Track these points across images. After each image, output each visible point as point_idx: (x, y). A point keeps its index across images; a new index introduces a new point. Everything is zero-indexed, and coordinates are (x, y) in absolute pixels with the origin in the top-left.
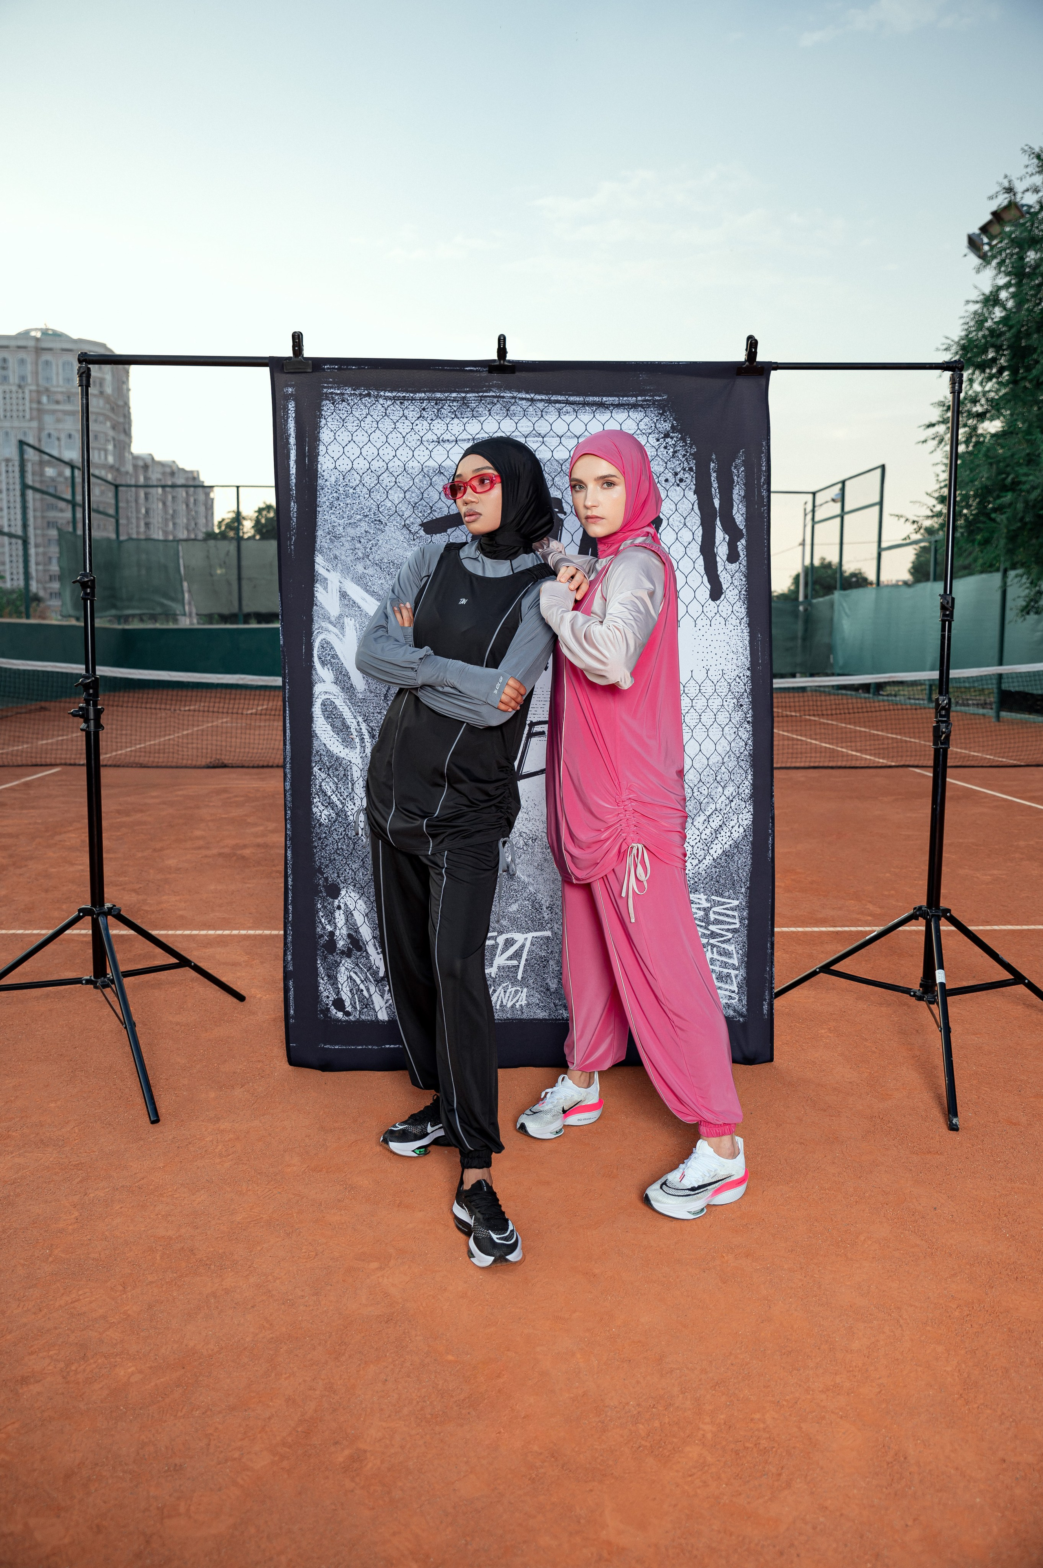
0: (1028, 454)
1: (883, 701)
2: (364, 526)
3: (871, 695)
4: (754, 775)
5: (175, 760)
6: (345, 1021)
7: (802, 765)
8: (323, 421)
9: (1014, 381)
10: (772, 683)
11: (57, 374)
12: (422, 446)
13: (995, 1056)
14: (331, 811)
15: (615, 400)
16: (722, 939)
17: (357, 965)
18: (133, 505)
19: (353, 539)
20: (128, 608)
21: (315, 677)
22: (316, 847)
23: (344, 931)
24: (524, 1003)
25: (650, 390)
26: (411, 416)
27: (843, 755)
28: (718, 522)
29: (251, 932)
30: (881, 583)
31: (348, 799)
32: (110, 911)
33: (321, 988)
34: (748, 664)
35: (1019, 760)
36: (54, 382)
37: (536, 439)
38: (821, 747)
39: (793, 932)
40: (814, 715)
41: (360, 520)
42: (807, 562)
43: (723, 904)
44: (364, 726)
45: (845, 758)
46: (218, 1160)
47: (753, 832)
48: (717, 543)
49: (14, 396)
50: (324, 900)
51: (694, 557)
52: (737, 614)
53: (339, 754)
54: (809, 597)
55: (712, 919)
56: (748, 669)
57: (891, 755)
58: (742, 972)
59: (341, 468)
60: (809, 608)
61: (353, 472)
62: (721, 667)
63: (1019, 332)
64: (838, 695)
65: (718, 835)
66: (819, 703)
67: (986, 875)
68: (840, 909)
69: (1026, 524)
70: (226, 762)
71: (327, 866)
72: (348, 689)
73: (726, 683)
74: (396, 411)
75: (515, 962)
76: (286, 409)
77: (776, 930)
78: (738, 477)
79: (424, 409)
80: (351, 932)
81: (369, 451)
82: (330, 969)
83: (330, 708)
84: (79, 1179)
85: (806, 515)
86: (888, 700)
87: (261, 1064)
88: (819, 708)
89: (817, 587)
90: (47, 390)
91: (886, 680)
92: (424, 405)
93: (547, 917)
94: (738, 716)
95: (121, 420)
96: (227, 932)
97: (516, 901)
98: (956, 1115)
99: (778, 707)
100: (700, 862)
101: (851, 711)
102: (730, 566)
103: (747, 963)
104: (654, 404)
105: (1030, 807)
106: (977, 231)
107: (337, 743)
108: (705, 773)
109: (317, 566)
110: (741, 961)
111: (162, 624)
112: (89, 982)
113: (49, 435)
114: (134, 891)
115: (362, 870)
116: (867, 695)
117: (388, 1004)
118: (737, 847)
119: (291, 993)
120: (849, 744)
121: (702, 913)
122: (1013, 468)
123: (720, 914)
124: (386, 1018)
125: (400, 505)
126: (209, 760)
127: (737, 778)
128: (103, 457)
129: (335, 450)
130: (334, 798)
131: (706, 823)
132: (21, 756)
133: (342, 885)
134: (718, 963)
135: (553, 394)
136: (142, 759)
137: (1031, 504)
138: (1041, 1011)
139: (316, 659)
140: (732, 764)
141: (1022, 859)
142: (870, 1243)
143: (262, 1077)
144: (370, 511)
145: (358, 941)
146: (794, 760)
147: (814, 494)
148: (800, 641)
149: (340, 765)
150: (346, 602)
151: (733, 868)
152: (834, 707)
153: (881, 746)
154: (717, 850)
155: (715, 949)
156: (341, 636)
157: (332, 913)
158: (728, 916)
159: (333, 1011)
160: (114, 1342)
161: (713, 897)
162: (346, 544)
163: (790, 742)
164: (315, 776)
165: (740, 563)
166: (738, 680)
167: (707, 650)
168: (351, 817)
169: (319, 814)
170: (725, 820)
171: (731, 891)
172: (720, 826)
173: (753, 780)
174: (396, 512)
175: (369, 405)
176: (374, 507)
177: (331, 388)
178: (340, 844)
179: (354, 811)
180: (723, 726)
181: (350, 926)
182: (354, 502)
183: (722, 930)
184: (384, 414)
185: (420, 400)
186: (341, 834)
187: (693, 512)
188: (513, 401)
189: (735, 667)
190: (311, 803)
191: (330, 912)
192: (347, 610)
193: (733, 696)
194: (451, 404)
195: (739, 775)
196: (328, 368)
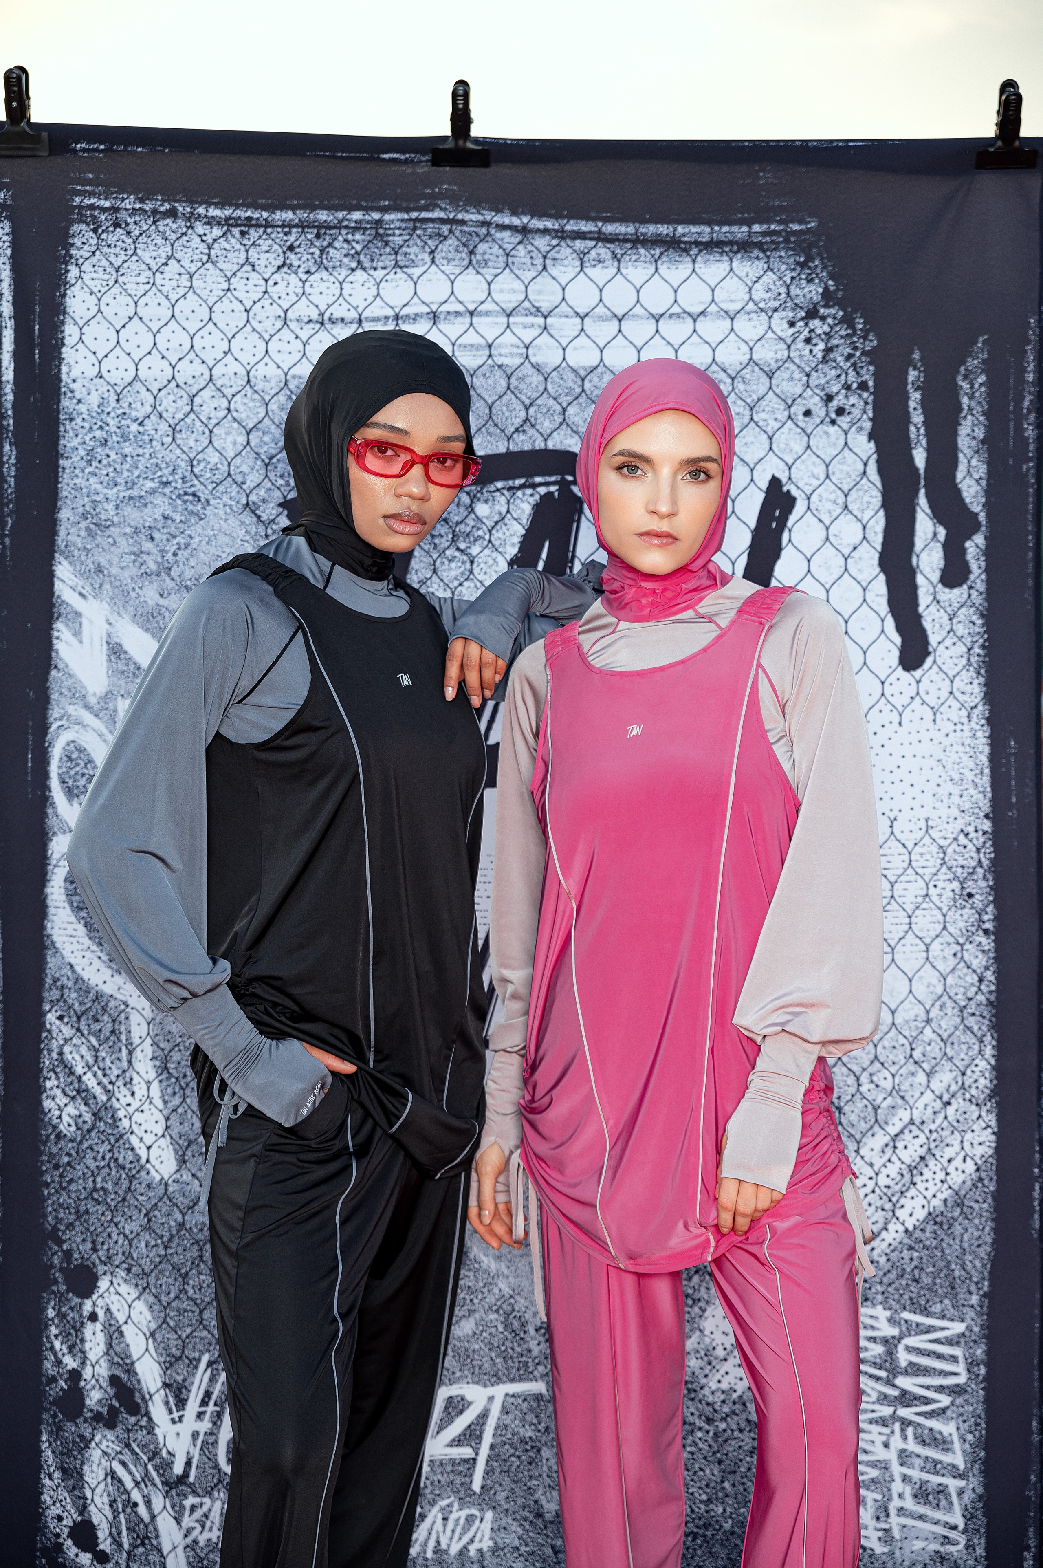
2: (161, 505)
4: (998, 1047)
8: (74, 272)
12: (285, 330)
14: (83, 1108)
15: (703, 231)
16: (928, 1408)
17: (128, 1445)
19: (136, 531)
21: (52, 822)
22: (47, 1185)
23: (103, 1370)
24: (486, 1544)
25: (780, 210)
26: (263, 262)
28: (922, 500)
31: (120, 1083)
33: (46, 1498)
34: (986, 806)
37: (530, 319)
41: (153, 492)
43: (930, 1329)
47: (998, 1173)
48: (919, 543)
50: (61, 1299)
51: (864, 578)
52: (962, 698)
53: (101, 987)
55: (903, 1364)
56: (987, 816)
58: (974, 1483)
59: (113, 377)
61: (137, 385)
62: (924, 813)
65: (917, 1179)
71: (70, 1226)
73: (934, 849)
74: (231, 251)
75: (466, 1452)
78: (971, 397)
79: (291, 248)
80: (119, 1372)
81: (173, 339)
82: (68, 1454)
92: (292, 238)
93: (536, 1351)
94: (961, 920)
97: (471, 1312)
102: (947, 595)
103: (986, 1462)
104: (787, 241)
107: (97, 964)
108: (885, 1042)
109: (58, 586)
110: (971, 1461)
115: (145, 1236)
117: (189, 1540)
118: (960, 1205)
121: (880, 1349)
123: (921, 1352)
125: (238, 460)
127: (962, 1055)
129: (99, 336)
130: (90, 1081)
131: (889, 1151)
133: (101, 1269)
134: (918, 1462)
135: (570, 217)
139: (54, 783)
140: (948, 1022)
144: (173, 472)
145: (132, 1392)
149: (104, 1009)
150: (121, 666)
151: (952, 1249)
154: (913, 1211)
155: (910, 1431)
157: (78, 1329)
158: (939, 1356)
159: (71, 1549)
161: (906, 1315)
162: (121, 541)
164: (49, 1031)
165: (971, 588)
166: (962, 840)
167: (892, 777)
168: (125, 1123)
169: (57, 1113)
170: (933, 1145)
171: (947, 1301)
172: (922, 1158)
173: (999, 1057)
174: (229, 475)
175: (173, 237)
176: (183, 464)
177: (91, 194)
178: (99, 1179)
179: (131, 1110)
180: (927, 941)
181: (116, 1359)
182: (141, 451)
183: (928, 1388)
184: (205, 258)
185: (283, 226)
186: (103, 1158)
187: (865, 481)
188: (484, 231)
189: (955, 812)
190: (41, 1089)
191: (74, 1328)
192: (122, 682)
193: (952, 876)
194: (350, 237)
195: (964, 1047)
196: (84, 150)
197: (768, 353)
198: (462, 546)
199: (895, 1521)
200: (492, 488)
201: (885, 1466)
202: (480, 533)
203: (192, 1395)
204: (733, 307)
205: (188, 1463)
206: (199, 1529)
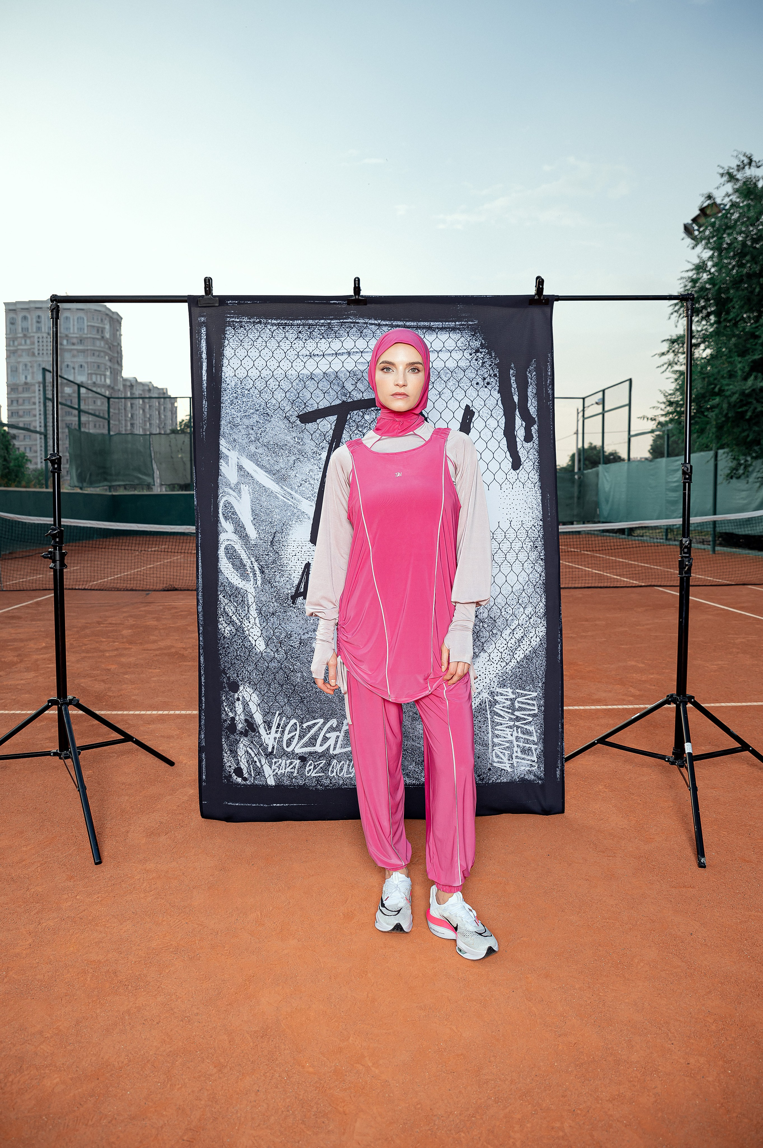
0: (729, 371)
1: (635, 540)
2: (256, 417)
3: (626, 537)
4: (546, 599)
5: (142, 585)
6: (243, 785)
7: (580, 585)
8: (227, 342)
9: (718, 322)
10: (558, 529)
11: (74, 325)
12: (298, 359)
13: (729, 806)
14: (232, 627)
15: (439, 324)
16: (525, 722)
17: (252, 742)
18: (123, 411)
19: (247, 427)
20: (115, 481)
21: (220, 529)
22: (221, 654)
23: (242, 717)
25: (465, 317)
26: (290, 337)
27: (608, 578)
28: (517, 413)
29: (183, 712)
30: (631, 460)
31: (245, 618)
32: (71, 702)
33: (225, 760)
34: (540, 517)
35: (730, 581)
36: (72, 331)
38: (592, 573)
39: (576, 710)
40: (587, 551)
41: (253, 413)
42: (580, 446)
43: (525, 695)
44: (256, 565)
45: (609, 581)
46: (142, 895)
47: (547, 641)
48: (517, 428)
49: (45, 340)
50: (227, 693)
51: (499, 439)
52: (532, 480)
53: (238, 585)
54: (582, 469)
55: (517, 707)
56: (541, 520)
57: (641, 578)
58: (540, 746)
59: (239, 376)
60: (582, 477)
61: (248, 378)
62: (521, 519)
63: (720, 288)
64: (604, 536)
65: (521, 644)
66: (590, 542)
67: (713, 665)
68: (610, 691)
69: (729, 418)
70: (176, 587)
71: (229, 669)
72: (244, 537)
73: (524, 531)
74: (280, 334)
76: (200, 333)
77: (565, 708)
78: (531, 379)
79: (300, 332)
80: (248, 718)
81: (260, 363)
82: (232, 745)
83: (231, 551)
84: (36, 911)
85: (578, 413)
86: (638, 540)
87: (182, 816)
88: (591, 546)
89: (587, 462)
90: (67, 336)
91: (637, 526)
92: (300, 329)
94: (534, 555)
95: (116, 355)
96: (166, 712)
98: (703, 856)
99: (562, 546)
100: (507, 664)
101: (613, 548)
102: (526, 445)
103: (544, 739)
104: (468, 327)
105: (741, 614)
106: (690, 222)
107: (236, 577)
108: (510, 598)
109: (221, 447)
110: (539, 739)
111: (140, 491)
112: (55, 754)
113: (68, 366)
114: (103, 681)
115: (255, 671)
116: (623, 536)
117: (274, 773)
118: (535, 653)
119: (204, 763)
120: (611, 570)
121: (509, 703)
122: (719, 381)
123: (522, 703)
124: (274, 784)
125: (282, 402)
126: (165, 585)
127: (535, 601)
128: (103, 380)
129: (235, 363)
130: (234, 618)
131: (511, 635)
132: (36, 583)
133: (240, 683)
134: (522, 740)
135: (394, 320)
136: (119, 585)
137: (732, 404)
138: (760, 769)
139: (221, 515)
140: (530, 590)
141: (738, 652)
142: (642, 964)
143: (182, 826)
144: (260, 407)
145: (252, 724)
146: (574, 582)
147: (584, 399)
148: (576, 500)
149: (239, 593)
150: (242, 473)
151: (532, 668)
152: (601, 545)
153: (634, 572)
154: (520, 655)
155: (519, 730)
156: (238, 498)
157: (233, 703)
158: (529, 704)
159: (235, 777)
160: (46, 1054)
161: (518, 691)
162: (242, 430)
163: (571, 570)
164: (220, 601)
165: (534, 443)
166: (533, 528)
167: (510, 507)
168: (247, 632)
169: (223, 629)
170: (526, 632)
171: (531, 685)
172: (522, 637)
173: (546, 602)
174: (279, 407)
175: (260, 330)
176: (263, 404)
177: (233, 317)
178: (238, 652)
179: (249, 628)
180: (523, 563)
181: (247, 713)
182: (249, 400)
183: (525, 715)
184: (271, 336)
185: (297, 325)
186: (240, 645)
187: (497, 406)
188: (365, 325)
189: (531, 519)
190: (217, 622)
191: (232, 703)
192: (243, 479)
193: (530, 540)
194: (320, 328)
195: (536, 599)
196: (230, 303)
197: (463, 364)
198: (360, 430)
199: (515, 760)
200: (370, 410)
201: (511, 742)
202: (366, 425)
203: (274, 725)
204: (451, 349)
205: (273, 748)
206: (278, 769)
